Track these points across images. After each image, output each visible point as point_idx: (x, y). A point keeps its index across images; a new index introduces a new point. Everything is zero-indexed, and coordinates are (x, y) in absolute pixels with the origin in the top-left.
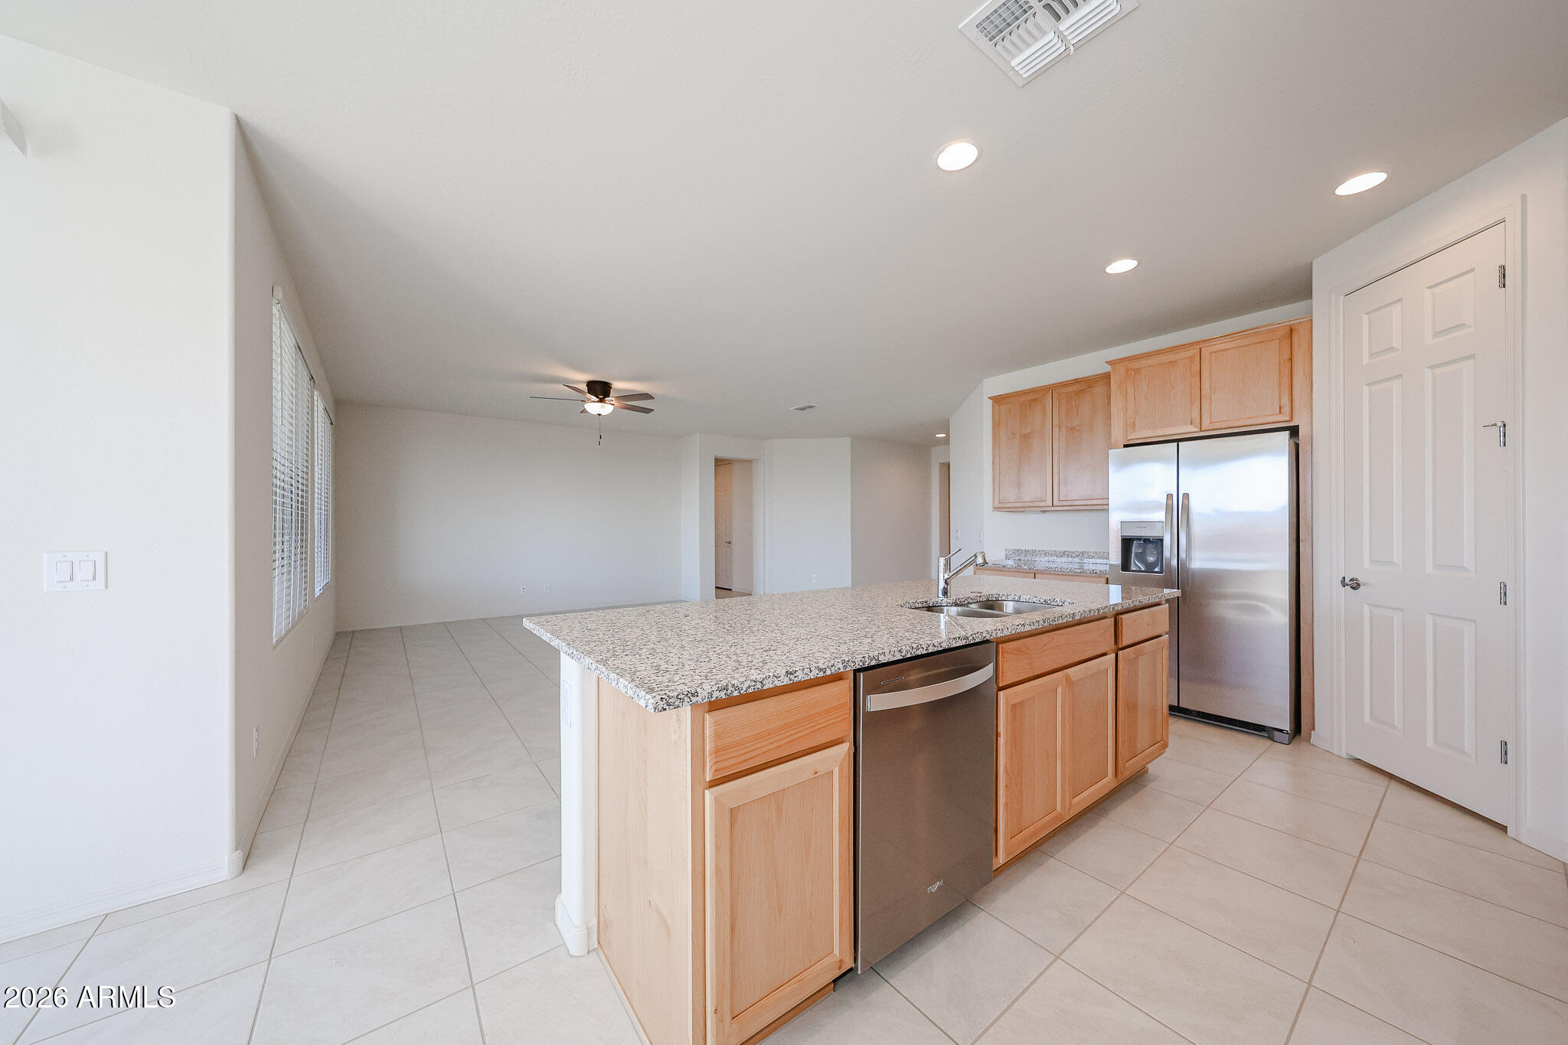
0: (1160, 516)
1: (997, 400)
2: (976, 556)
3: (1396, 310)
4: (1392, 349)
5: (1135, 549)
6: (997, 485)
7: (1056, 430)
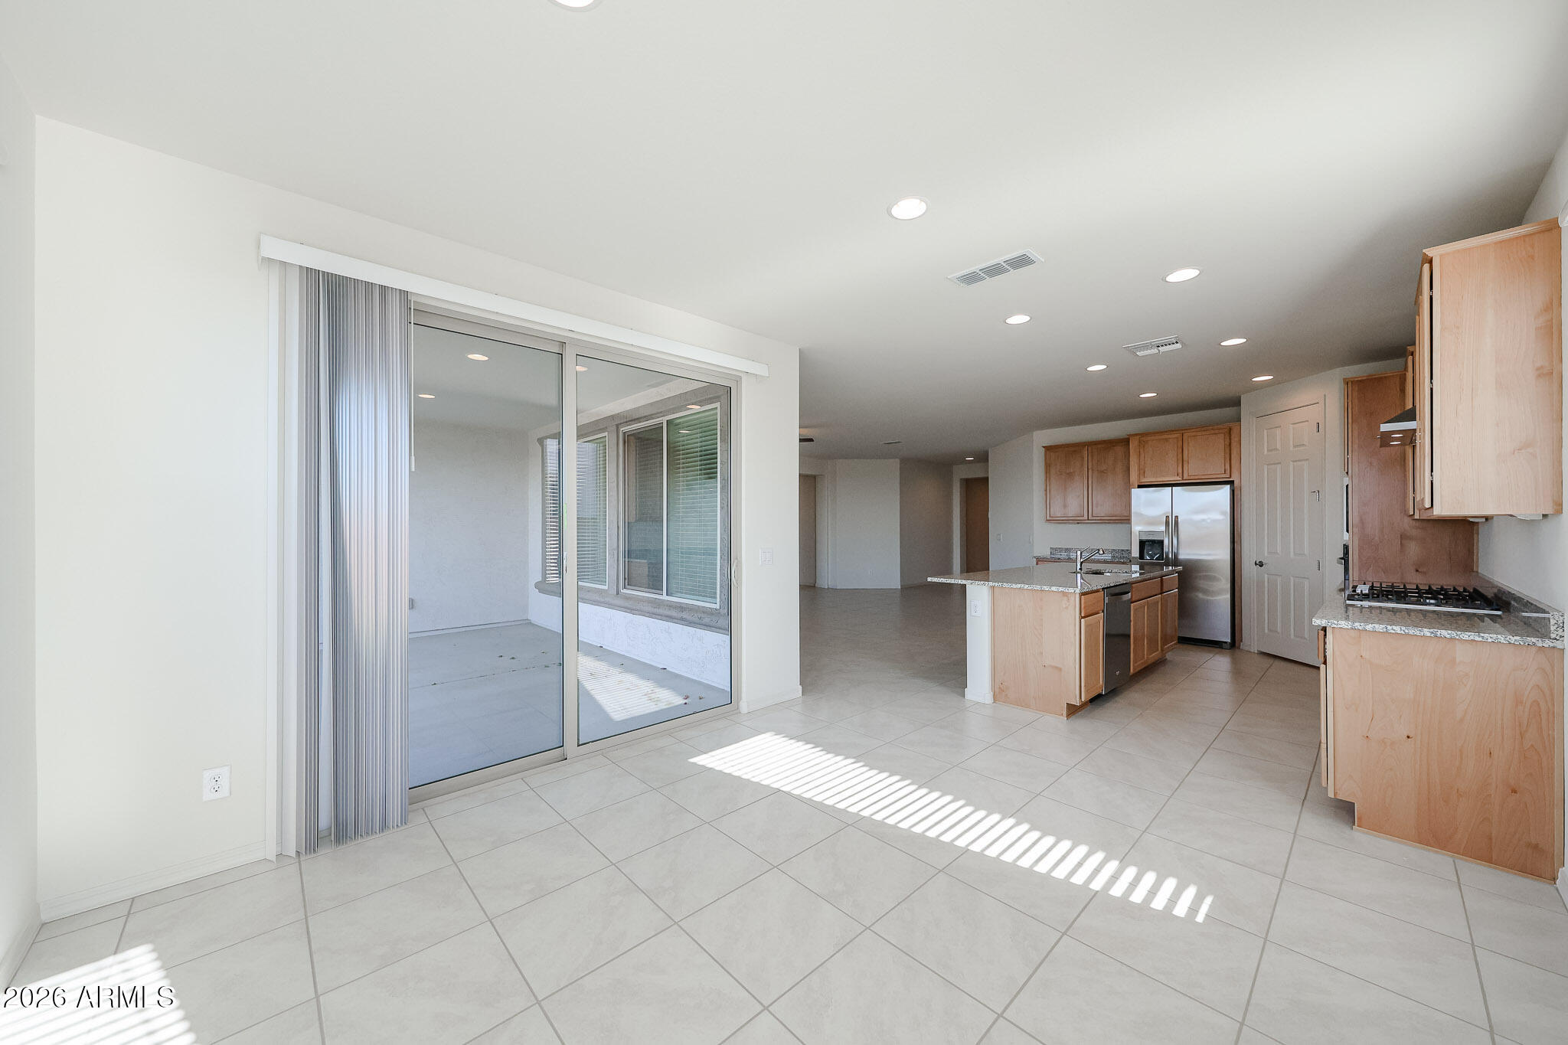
0: (1163, 528)
1: (1048, 449)
2: (1099, 550)
3: (1278, 431)
4: (1276, 449)
5: (1146, 548)
6: (1047, 505)
7: (1090, 471)
